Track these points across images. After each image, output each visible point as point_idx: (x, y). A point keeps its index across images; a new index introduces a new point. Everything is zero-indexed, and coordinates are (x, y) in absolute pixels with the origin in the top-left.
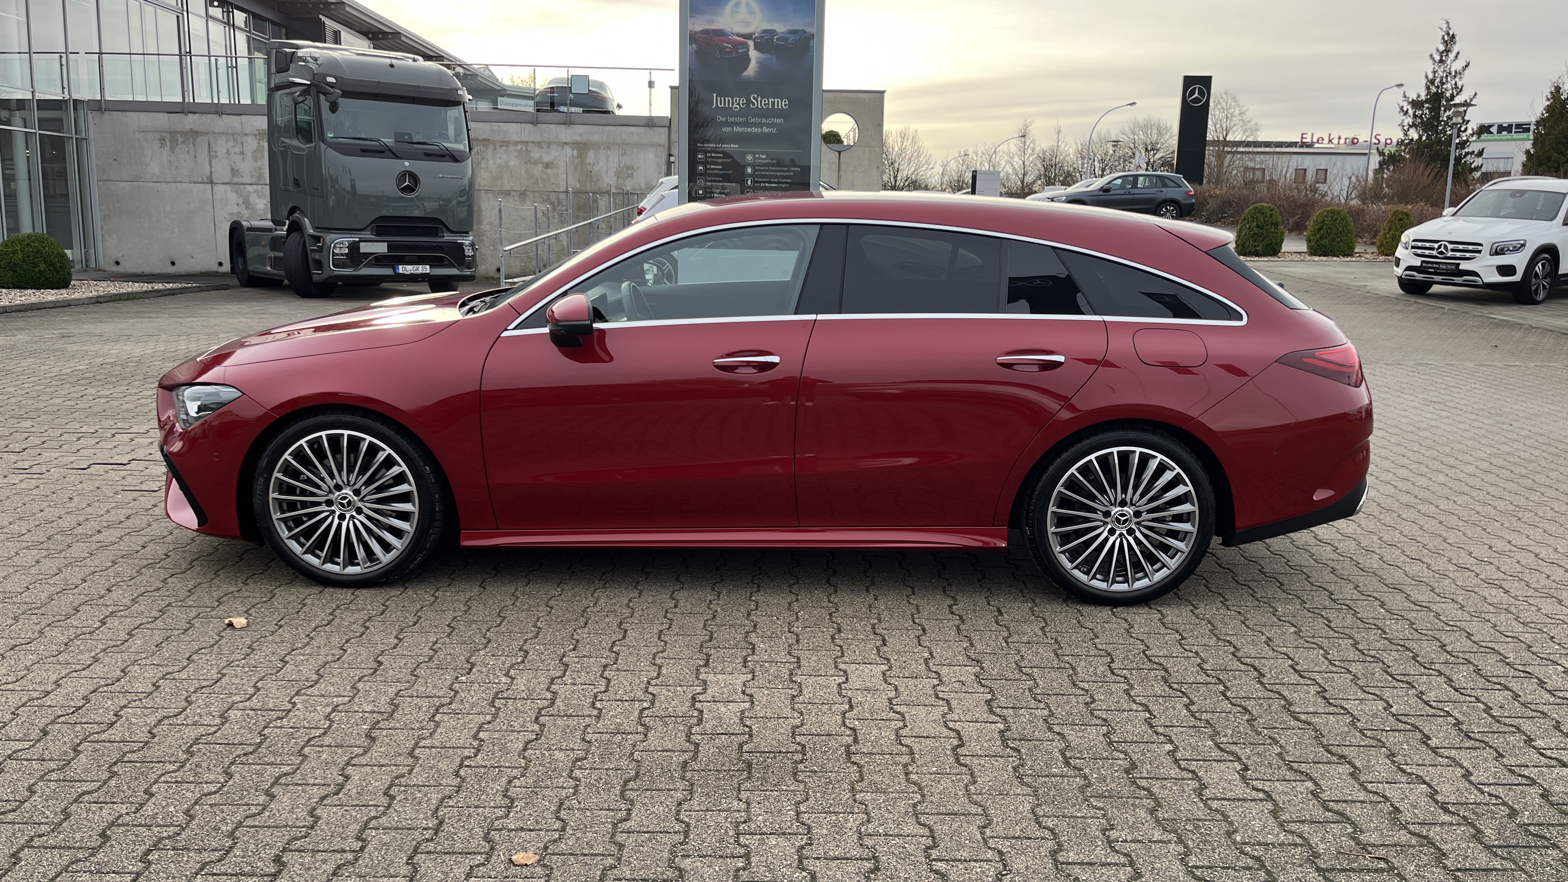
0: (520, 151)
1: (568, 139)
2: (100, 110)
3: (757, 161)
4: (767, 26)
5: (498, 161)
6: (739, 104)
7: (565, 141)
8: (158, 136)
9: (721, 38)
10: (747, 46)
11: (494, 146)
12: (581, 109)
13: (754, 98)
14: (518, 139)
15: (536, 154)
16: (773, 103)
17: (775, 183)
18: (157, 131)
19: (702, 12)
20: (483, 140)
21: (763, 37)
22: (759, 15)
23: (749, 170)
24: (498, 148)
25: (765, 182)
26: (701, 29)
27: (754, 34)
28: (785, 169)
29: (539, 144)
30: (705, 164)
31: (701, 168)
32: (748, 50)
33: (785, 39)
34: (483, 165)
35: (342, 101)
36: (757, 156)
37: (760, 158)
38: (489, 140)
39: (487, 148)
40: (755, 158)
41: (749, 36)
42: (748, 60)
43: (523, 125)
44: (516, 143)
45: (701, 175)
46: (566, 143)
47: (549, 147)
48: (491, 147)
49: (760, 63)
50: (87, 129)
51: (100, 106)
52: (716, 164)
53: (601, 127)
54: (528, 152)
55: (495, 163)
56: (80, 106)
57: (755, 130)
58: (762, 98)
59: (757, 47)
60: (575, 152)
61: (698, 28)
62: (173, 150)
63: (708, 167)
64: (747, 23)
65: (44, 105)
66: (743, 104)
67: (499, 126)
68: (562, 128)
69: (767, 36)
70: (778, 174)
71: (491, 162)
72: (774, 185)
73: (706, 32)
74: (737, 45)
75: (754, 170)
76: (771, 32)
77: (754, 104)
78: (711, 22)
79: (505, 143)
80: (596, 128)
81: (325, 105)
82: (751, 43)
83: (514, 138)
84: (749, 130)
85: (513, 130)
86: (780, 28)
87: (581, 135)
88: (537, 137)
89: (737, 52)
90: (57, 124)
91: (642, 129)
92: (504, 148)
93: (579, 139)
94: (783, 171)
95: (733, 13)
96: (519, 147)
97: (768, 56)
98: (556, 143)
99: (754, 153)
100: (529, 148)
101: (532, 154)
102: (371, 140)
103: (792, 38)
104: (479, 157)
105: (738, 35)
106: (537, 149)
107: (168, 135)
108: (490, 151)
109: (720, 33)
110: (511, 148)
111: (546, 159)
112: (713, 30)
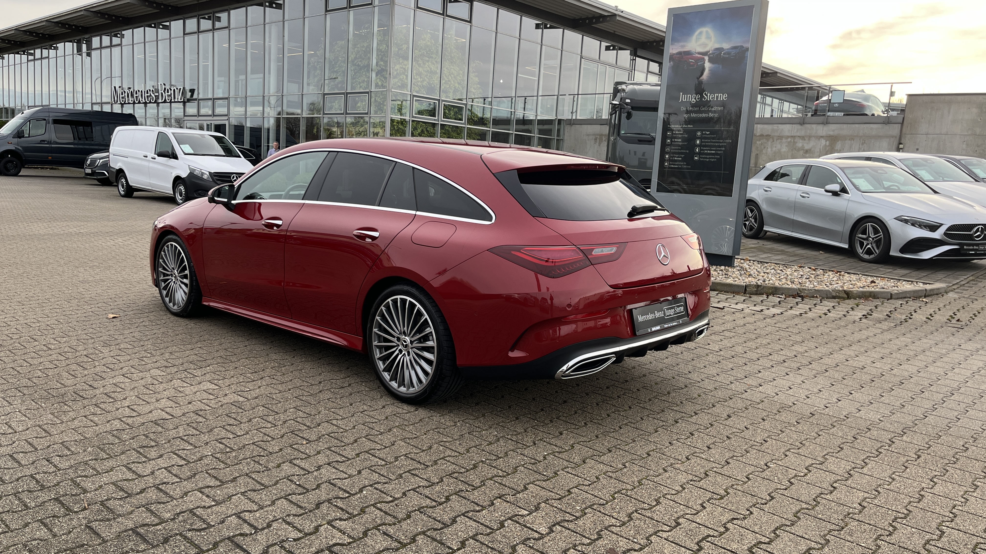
0: (789, 142)
1: (824, 134)
2: (570, 124)
3: (704, 136)
4: (717, 46)
5: (774, 149)
6: (695, 99)
7: (821, 135)
8: (594, 137)
9: (689, 56)
10: (704, 60)
11: (773, 139)
12: (843, 114)
13: (705, 94)
14: (789, 135)
15: (800, 144)
16: (717, 97)
17: (714, 150)
18: (594, 135)
19: (678, 41)
20: (767, 136)
21: (714, 53)
22: (713, 39)
23: (698, 142)
24: (775, 140)
25: (707, 150)
26: (677, 52)
27: (709, 51)
28: (721, 141)
29: (803, 138)
30: (671, 138)
31: (669, 141)
32: (704, 63)
33: (729, 53)
34: (764, 151)
35: (634, 112)
36: (704, 132)
37: (705, 134)
38: (770, 135)
39: (768, 141)
40: (702, 134)
41: (705, 54)
42: (703, 70)
43: (794, 125)
44: (788, 137)
45: (668, 145)
46: (822, 137)
47: (809, 140)
48: (771, 140)
49: (711, 71)
50: (564, 134)
51: (571, 122)
52: (679, 138)
53: (849, 125)
54: (795, 143)
55: (772, 150)
56: (562, 122)
57: (704, 115)
58: (710, 94)
59: (710, 61)
60: (828, 143)
61: (675, 52)
62: (600, 145)
63: (673, 140)
64: (705, 45)
65: (541, 122)
66: (698, 98)
67: (778, 127)
68: (820, 127)
69: (718, 52)
70: (716, 144)
71: (769, 150)
72: (713, 152)
73: (680, 53)
74: (697, 60)
75: (701, 142)
76: (720, 50)
77: (705, 99)
78: (683, 46)
79: (780, 138)
80: (845, 126)
81: (624, 116)
82: (706, 58)
83: (787, 134)
84: (701, 115)
85: (787, 129)
86: (726, 46)
87: (833, 131)
88: (802, 133)
89: (698, 65)
90: (549, 132)
91: (880, 126)
92: (779, 141)
93: (831, 133)
94: (720, 142)
95: (698, 39)
96: (789, 140)
97: (716, 65)
98: (814, 136)
99: (702, 131)
100: (796, 141)
101: (797, 144)
102: (644, 134)
103: (733, 52)
104: (762, 147)
105: (699, 53)
106: (801, 141)
107: (599, 137)
108: (769, 143)
109: (688, 53)
110: (784, 140)
111: (807, 147)
112: (684, 52)
